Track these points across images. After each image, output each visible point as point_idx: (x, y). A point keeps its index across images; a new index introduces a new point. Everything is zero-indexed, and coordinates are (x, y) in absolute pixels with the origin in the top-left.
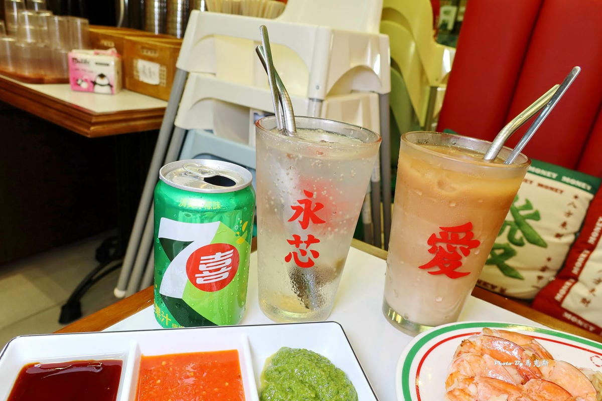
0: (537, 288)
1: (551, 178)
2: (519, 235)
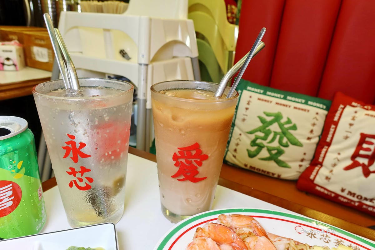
0: (300, 172)
1: (301, 103)
2: (285, 140)
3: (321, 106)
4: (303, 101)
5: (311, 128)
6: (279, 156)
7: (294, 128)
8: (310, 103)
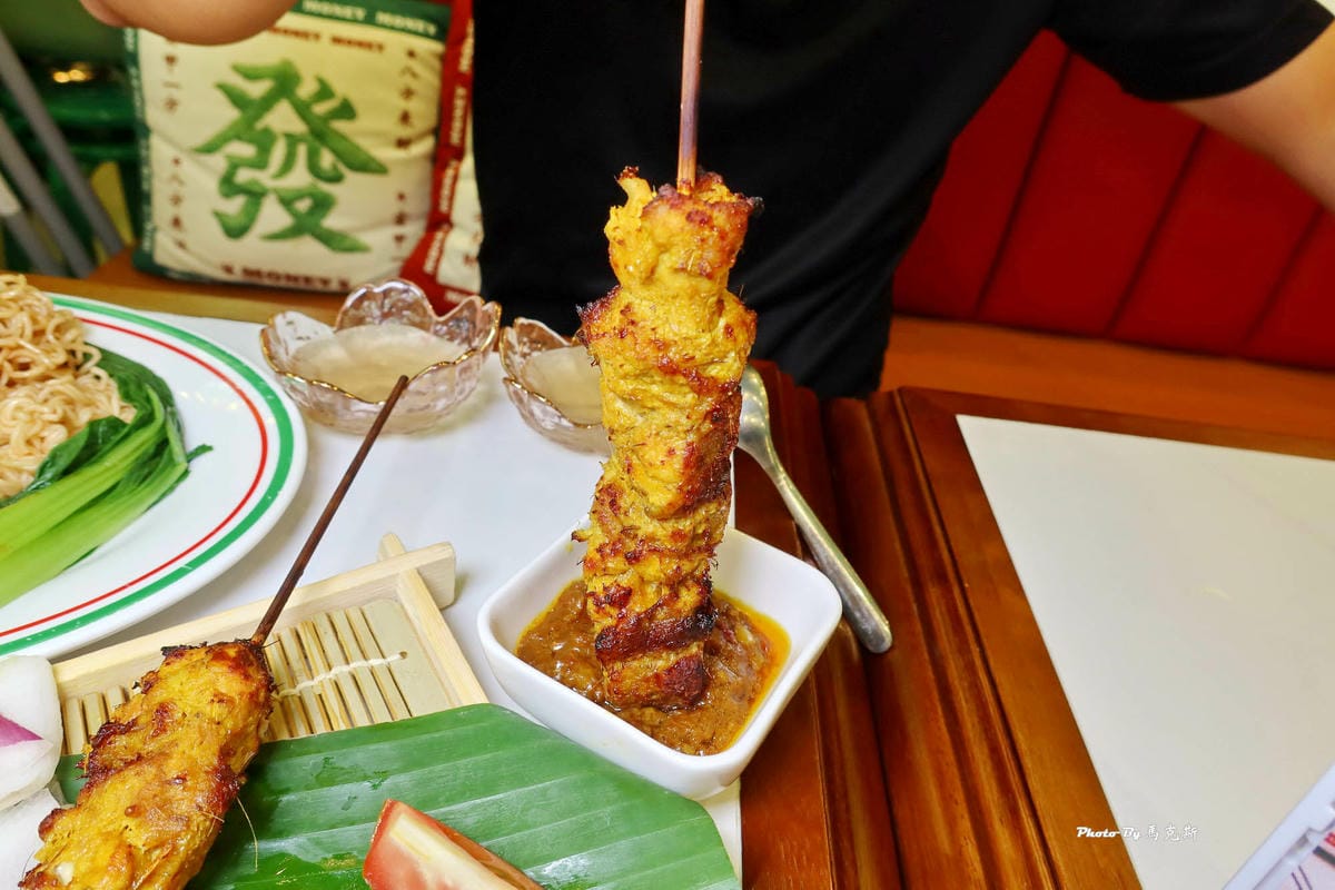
1: (354, 21)
2: (327, 160)
3: (420, 25)
4: (360, 13)
5: (403, 104)
6: (323, 216)
7: (346, 111)
8: (382, 17)
